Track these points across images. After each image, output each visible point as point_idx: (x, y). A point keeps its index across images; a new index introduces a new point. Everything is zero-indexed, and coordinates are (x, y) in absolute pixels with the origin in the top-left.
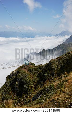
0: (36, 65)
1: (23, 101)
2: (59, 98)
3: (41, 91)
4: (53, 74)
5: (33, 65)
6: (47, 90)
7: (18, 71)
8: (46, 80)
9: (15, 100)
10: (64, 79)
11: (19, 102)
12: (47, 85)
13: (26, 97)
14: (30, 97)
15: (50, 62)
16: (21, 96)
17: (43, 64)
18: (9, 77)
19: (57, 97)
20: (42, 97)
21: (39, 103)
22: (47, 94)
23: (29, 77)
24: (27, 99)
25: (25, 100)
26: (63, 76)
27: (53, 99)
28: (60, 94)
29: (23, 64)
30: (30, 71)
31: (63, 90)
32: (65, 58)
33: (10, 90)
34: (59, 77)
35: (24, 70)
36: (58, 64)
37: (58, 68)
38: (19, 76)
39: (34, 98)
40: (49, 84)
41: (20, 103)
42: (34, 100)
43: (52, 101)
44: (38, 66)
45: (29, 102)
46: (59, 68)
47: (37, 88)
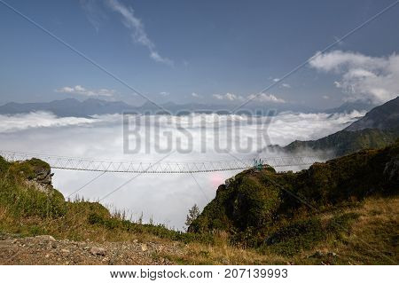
0: (278, 170)
1: (247, 239)
2: (334, 254)
3: (288, 228)
4: (317, 196)
5: (272, 169)
6: (303, 230)
7: (240, 179)
8: (298, 205)
9: (233, 234)
10: (346, 212)
11: (239, 239)
12: (302, 218)
13: (254, 233)
14: (262, 235)
15: (311, 168)
16: (243, 229)
17: (294, 172)
18: (222, 188)
19: (326, 251)
20: (291, 241)
21: (283, 253)
22: (302, 238)
23: (263, 193)
24: (256, 238)
25: (250, 238)
26: (344, 203)
27: (317, 253)
28: (335, 245)
29: (252, 165)
30: (265, 181)
31: (345, 237)
32: (351, 163)
33: (223, 212)
34: (334, 205)
35: (251, 178)
36: (332, 175)
37: (330, 183)
38: (241, 187)
39: (271, 239)
40: (307, 216)
41: (241, 241)
42: (270, 243)
43: (314, 256)
44: (282, 174)
45: (259, 244)
46: (335, 184)
47: (278, 219)
